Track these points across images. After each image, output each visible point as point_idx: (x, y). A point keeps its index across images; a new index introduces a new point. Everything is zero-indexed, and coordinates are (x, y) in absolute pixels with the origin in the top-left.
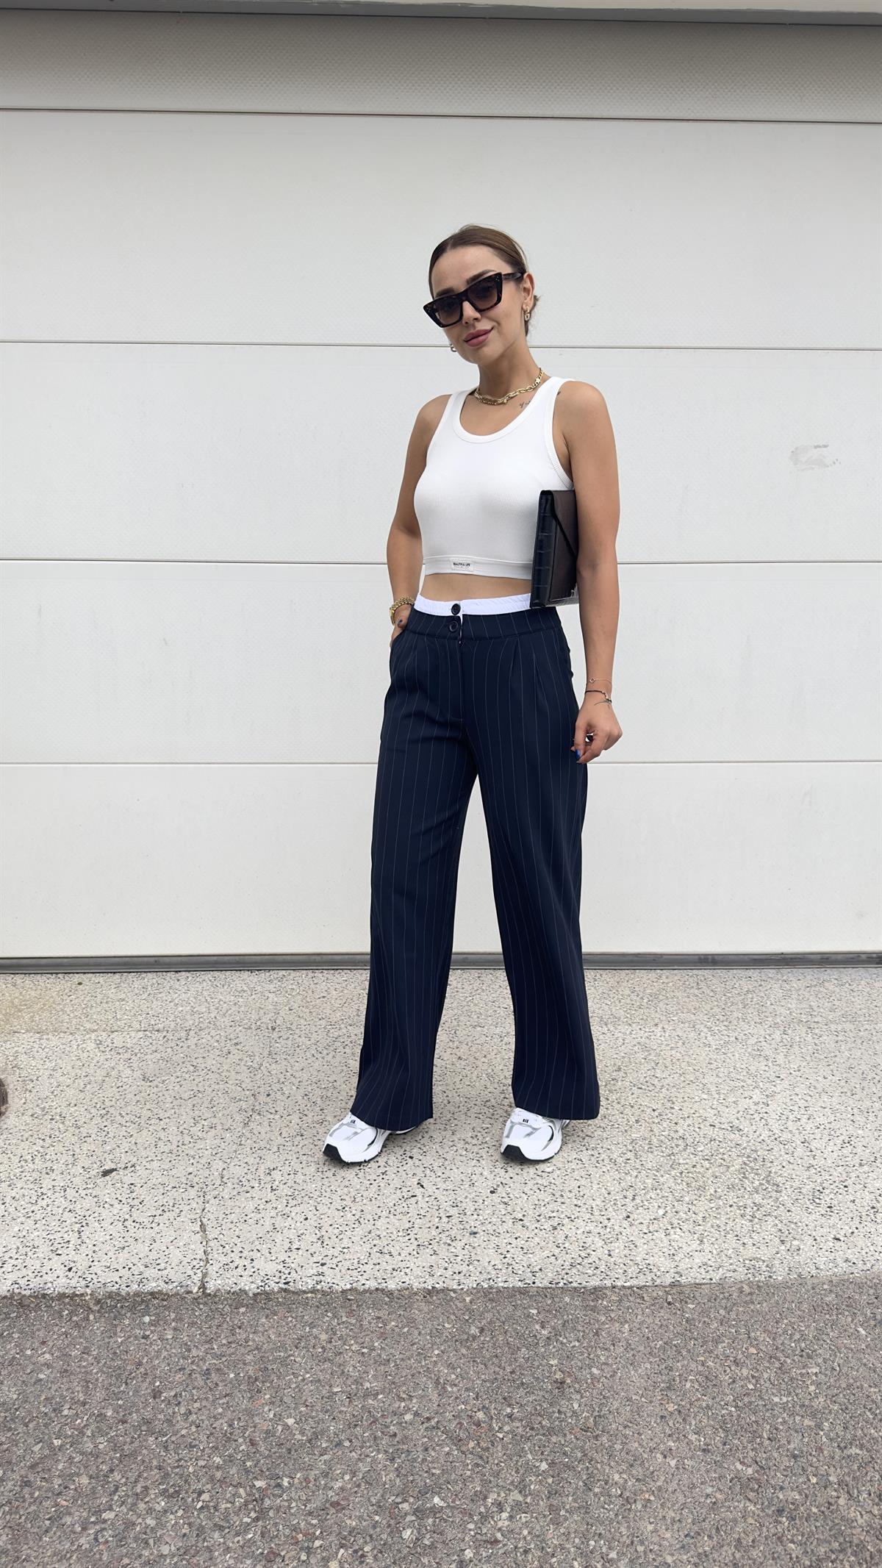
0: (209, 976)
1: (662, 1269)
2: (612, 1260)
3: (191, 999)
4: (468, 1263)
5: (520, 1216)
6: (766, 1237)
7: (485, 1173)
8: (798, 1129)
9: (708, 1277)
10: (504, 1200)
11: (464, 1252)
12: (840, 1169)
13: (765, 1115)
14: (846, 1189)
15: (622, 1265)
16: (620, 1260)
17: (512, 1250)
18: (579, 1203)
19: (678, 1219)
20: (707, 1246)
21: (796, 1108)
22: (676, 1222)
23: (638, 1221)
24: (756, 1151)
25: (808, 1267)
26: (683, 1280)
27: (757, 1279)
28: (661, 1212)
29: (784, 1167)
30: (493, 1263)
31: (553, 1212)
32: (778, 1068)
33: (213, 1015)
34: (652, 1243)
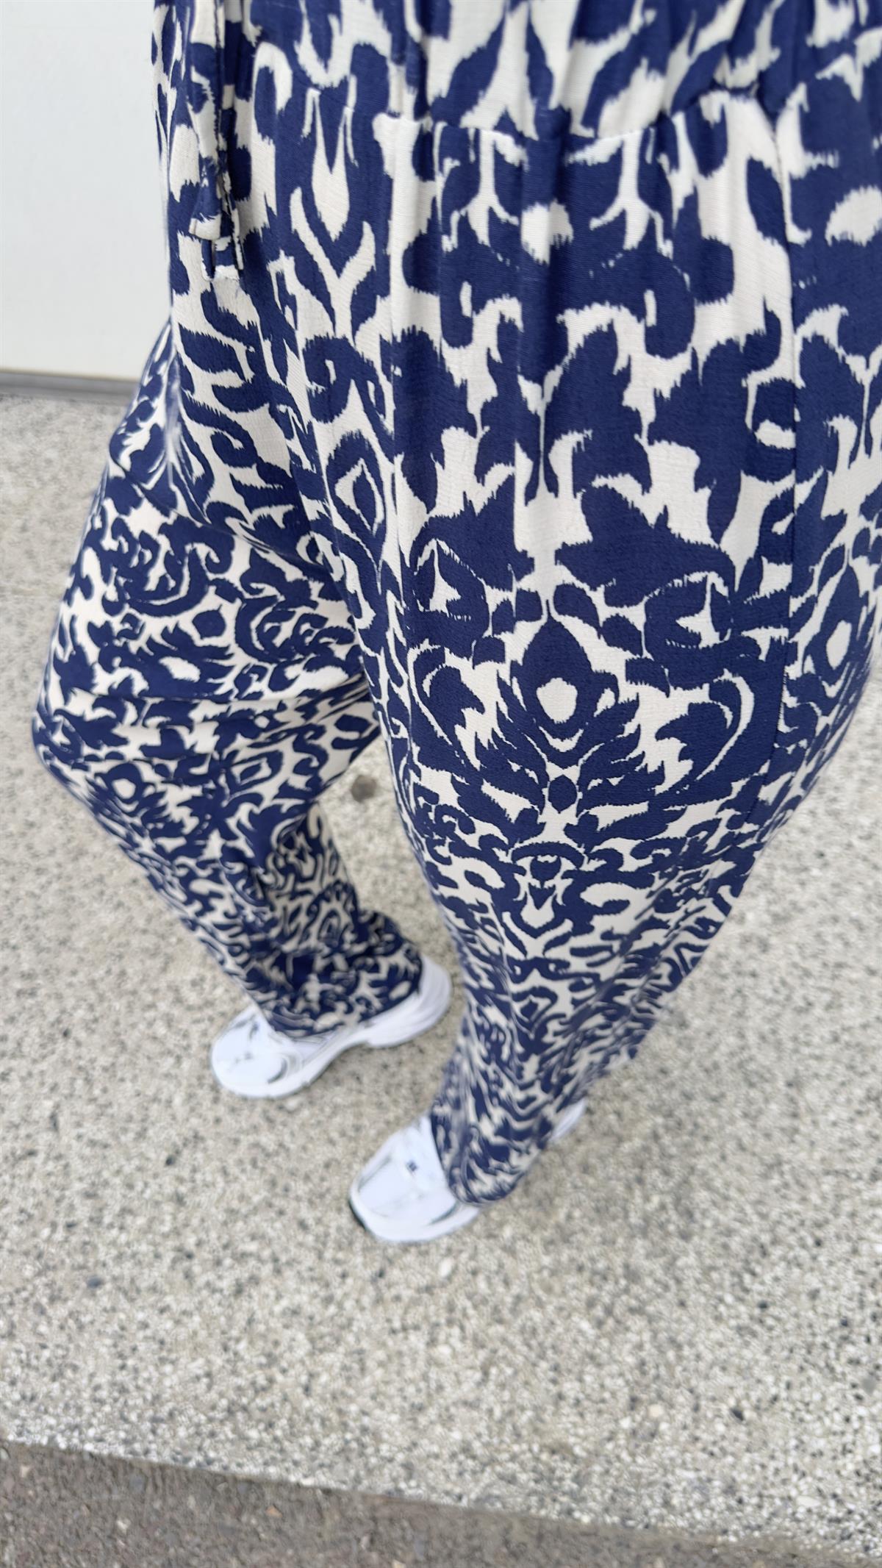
1: (384, 1449)
2: (307, 1403)
4: (55, 1370)
5: (190, 1242)
6: (608, 1382)
7: (177, 1101)
8: (795, 1039)
9: (457, 1490)
10: (183, 1189)
11: (62, 1339)
12: (828, 1184)
13: (749, 981)
14: (815, 1251)
15: (317, 1426)
16: (319, 1409)
17: (142, 1347)
18: (308, 1215)
19: (470, 1297)
20: (489, 1396)
21: (814, 966)
22: (462, 1302)
23: (393, 1292)
24: (688, 1097)
25: (651, 1497)
26: (411, 1489)
27: (543, 1512)
28: (445, 1267)
29: (724, 1158)
30: (97, 1380)
31: (253, 1238)
32: (829, 821)
34: (394, 1367)
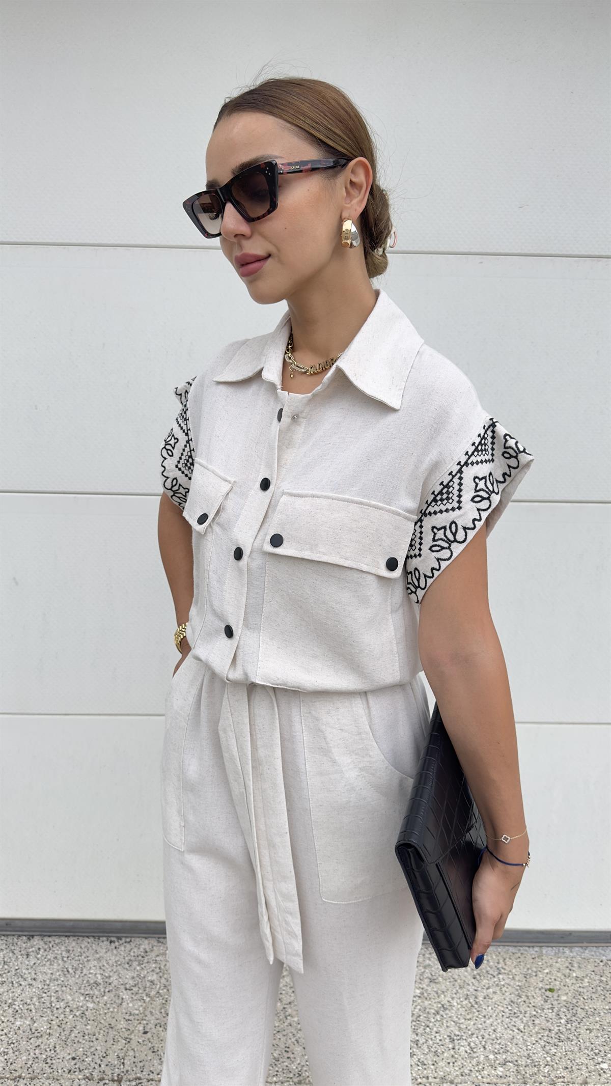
0: (63, 948)
3: (35, 999)
33: (52, 1041)
